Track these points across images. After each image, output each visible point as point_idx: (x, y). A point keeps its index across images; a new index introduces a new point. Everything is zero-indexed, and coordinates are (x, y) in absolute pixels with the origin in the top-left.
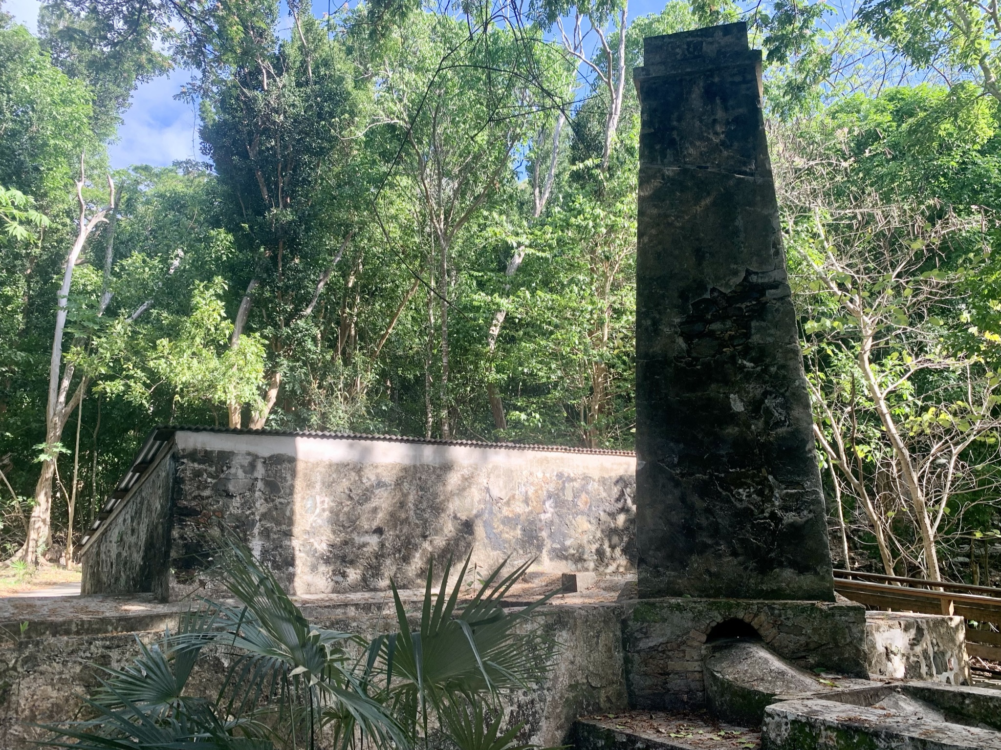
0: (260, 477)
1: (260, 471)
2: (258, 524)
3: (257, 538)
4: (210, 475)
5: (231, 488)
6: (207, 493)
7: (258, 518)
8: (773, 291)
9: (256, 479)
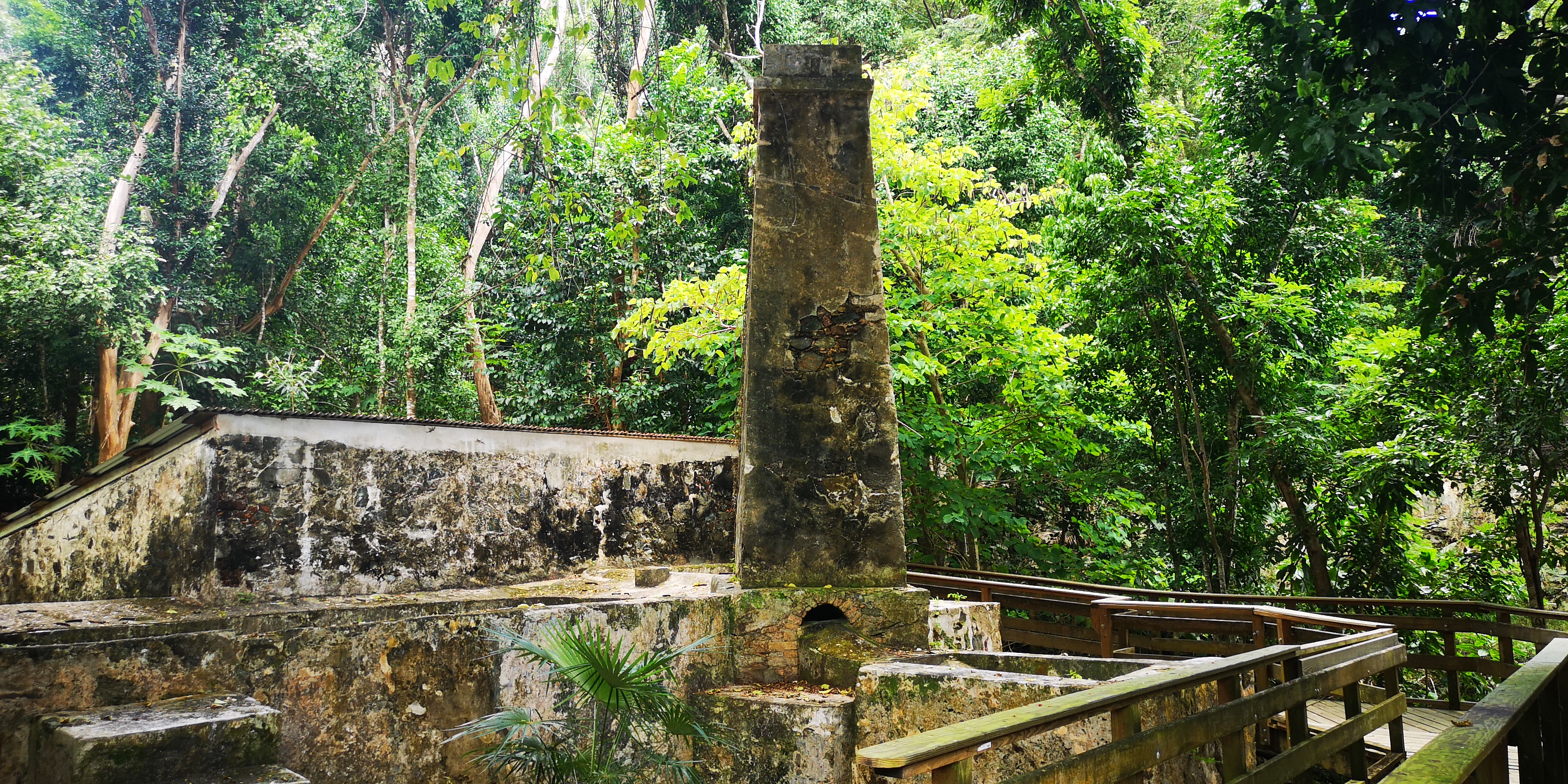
0: (309, 466)
1: (309, 461)
2: (307, 519)
3: (307, 534)
4: (255, 465)
5: (278, 478)
6: (251, 484)
7: (307, 512)
8: (870, 314)
9: (304, 469)
